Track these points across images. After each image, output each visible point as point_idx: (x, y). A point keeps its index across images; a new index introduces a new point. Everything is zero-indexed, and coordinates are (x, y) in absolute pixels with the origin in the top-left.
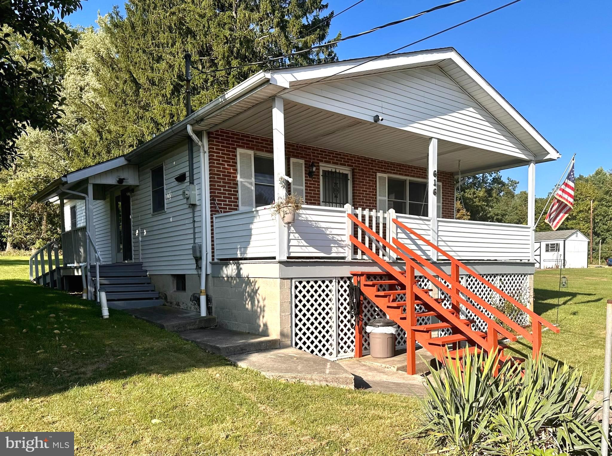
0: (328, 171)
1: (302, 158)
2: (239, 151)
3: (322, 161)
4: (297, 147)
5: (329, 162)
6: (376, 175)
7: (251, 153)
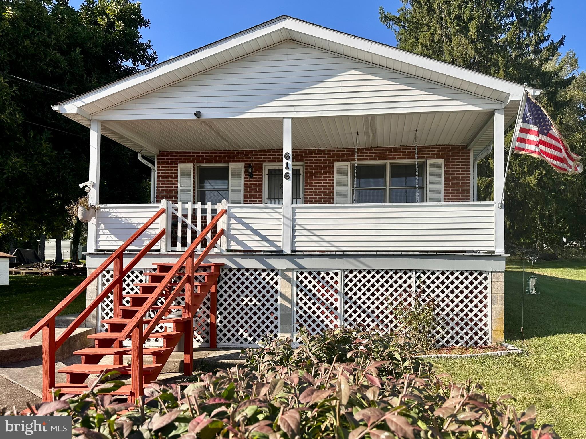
0: (275, 170)
1: (242, 162)
2: (180, 166)
3: (265, 161)
4: (237, 153)
5: (274, 161)
6: (334, 166)
7: (191, 165)
